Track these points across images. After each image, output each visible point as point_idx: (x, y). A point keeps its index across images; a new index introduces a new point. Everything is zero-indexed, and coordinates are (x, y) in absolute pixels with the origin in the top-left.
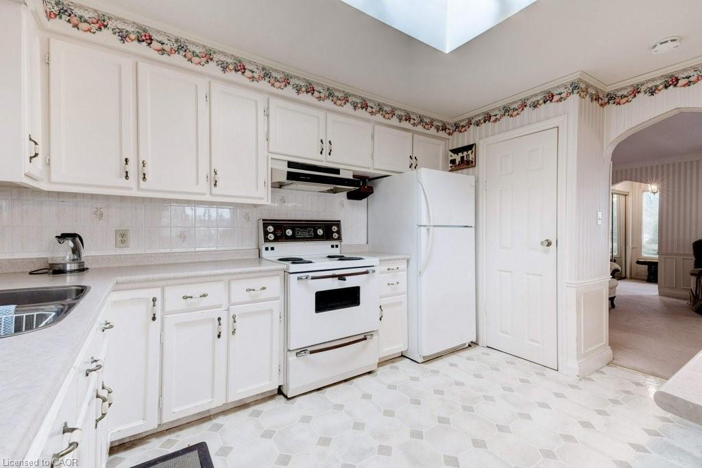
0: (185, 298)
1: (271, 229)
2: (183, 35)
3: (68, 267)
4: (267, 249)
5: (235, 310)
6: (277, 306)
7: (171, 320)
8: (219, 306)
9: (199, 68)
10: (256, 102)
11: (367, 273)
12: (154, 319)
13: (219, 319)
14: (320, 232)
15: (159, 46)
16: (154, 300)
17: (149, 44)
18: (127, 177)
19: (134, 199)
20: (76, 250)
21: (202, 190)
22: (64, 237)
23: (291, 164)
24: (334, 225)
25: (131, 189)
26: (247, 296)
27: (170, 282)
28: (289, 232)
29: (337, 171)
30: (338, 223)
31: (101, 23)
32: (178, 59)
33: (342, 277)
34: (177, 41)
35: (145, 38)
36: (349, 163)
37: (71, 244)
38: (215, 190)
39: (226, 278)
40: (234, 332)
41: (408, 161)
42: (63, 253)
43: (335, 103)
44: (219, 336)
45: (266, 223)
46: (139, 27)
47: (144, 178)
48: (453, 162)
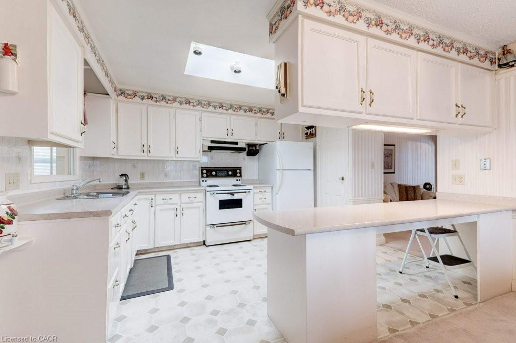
0: (163, 199)
1: (205, 171)
2: (164, 93)
3: (124, 187)
4: (203, 181)
5: (183, 205)
6: (202, 205)
7: (158, 208)
8: (177, 204)
9: (171, 105)
10: (196, 115)
11: (245, 192)
12: (152, 206)
13: (177, 209)
14: (230, 173)
15: (155, 99)
16: (152, 199)
17: (152, 99)
18: (143, 152)
19: (147, 160)
20: (126, 181)
21: (172, 156)
22: (122, 175)
23: (212, 142)
24: (238, 169)
25: (145, 156)
26: (188, 200)
27: (158, 193)
28: (214, 173)
29: (236, 143)
30: (240, 169)
31: (135, 95)
32: (163, 103)
33: (232, 194)
34: (162, 96)
35: (150, 97)
36: (243, 139)
37: (125, 178)
38: (177, 155)
39: (180, 193)
40: (183, 215)
41: (278, 136)
42: (122, 182)
43: (234, 111)
44: (177, 216)
45: (202, 169)
46: (148, 93)
47: (150, 152)
48: (307, 134)
